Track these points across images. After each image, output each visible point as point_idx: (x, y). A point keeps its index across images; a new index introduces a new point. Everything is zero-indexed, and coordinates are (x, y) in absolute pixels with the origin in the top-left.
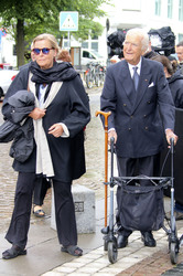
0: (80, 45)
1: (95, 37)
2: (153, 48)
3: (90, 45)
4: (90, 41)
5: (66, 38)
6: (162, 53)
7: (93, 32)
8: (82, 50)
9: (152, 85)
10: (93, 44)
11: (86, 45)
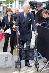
0: (6, 6)
1: (11, 3)
2: (43, 7)
3: (10, 6)
4: (10, 4)
5: (2, 3)
6: (46, 9)
7: (11, 2)
8: (7, 7)
9: (30, 20)
10: (11, 5)
11: (8, 6)
